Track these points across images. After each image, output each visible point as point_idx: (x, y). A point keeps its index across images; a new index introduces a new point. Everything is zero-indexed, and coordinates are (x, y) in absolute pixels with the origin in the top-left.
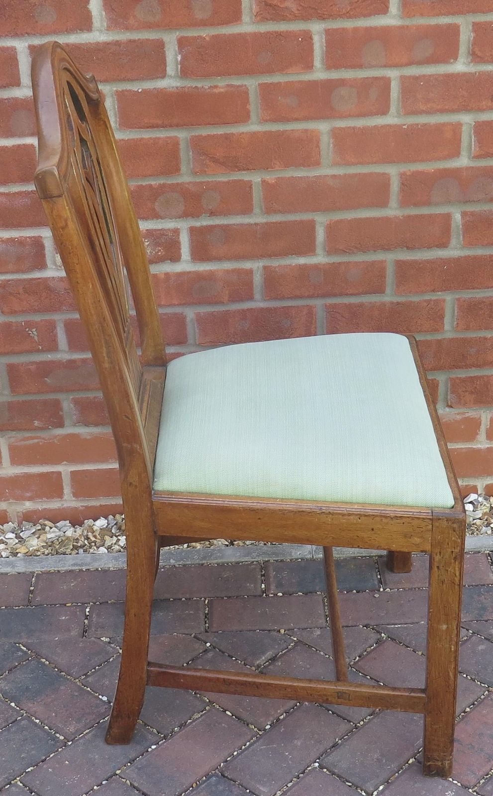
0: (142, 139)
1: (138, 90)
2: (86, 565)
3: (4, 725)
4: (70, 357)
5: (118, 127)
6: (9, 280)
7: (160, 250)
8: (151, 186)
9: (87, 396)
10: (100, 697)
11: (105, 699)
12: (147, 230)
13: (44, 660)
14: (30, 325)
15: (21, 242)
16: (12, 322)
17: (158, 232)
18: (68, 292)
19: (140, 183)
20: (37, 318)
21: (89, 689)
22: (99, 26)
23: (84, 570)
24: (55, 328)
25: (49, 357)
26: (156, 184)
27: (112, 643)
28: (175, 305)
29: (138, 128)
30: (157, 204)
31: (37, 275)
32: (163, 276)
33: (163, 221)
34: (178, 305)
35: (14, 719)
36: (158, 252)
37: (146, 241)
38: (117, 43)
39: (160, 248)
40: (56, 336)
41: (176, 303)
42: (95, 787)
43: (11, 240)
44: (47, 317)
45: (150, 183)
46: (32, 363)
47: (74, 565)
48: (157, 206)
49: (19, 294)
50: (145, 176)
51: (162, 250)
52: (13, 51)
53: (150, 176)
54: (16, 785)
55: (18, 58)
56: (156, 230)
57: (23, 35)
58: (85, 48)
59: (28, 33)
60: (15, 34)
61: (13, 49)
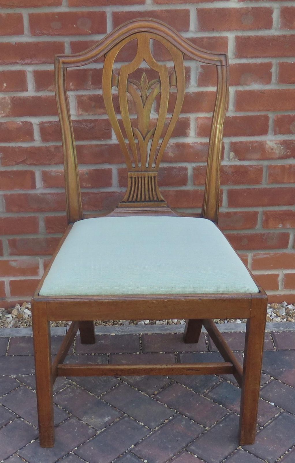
0: (289, 90)
1: (291, 63)
2: (233, 329)
3: (220, 417)
4: (228, 211)
5: (277, 82)
6: (202, 166)
7: (289, 152)
8: (289, 116)
9: (233, 233)
10: (270, 403)
11: (273, 404)
12: (283, 140)
13: (229, 382)
16: (199, 190)
17: (290, 141)
18: (233, 174)
19: (283, 114)
21: (261, 398)
22: (276, 26)
23: (233, 332)
24: (223, 193)
26: (292, 115)
27: (265, 374)
28: (291, 183)
29: (288, 83)
30: (291, 126)
32: (288, 166)
33: (293, 135)
34: (293, 183)
35: (225, 414)
36: (288, 153)
37: (282, 146)
38: (284, 36)
39: (289, 151)
40: (222, 198)
41: (293, 181)
42: (286, 452)
45: (289, 114)
47: (227, 329)
48: (291, 127)
50: (287, 110)
51: (290, 152)
52: (226, 39)
53: (290, 110)
54: (240, 450)
55: (228, 43)
56: (288, 140)
57: (233, 30)
58: (267, 38)
59: (236, 30)
60: (229, 30)
61: (227, 38)
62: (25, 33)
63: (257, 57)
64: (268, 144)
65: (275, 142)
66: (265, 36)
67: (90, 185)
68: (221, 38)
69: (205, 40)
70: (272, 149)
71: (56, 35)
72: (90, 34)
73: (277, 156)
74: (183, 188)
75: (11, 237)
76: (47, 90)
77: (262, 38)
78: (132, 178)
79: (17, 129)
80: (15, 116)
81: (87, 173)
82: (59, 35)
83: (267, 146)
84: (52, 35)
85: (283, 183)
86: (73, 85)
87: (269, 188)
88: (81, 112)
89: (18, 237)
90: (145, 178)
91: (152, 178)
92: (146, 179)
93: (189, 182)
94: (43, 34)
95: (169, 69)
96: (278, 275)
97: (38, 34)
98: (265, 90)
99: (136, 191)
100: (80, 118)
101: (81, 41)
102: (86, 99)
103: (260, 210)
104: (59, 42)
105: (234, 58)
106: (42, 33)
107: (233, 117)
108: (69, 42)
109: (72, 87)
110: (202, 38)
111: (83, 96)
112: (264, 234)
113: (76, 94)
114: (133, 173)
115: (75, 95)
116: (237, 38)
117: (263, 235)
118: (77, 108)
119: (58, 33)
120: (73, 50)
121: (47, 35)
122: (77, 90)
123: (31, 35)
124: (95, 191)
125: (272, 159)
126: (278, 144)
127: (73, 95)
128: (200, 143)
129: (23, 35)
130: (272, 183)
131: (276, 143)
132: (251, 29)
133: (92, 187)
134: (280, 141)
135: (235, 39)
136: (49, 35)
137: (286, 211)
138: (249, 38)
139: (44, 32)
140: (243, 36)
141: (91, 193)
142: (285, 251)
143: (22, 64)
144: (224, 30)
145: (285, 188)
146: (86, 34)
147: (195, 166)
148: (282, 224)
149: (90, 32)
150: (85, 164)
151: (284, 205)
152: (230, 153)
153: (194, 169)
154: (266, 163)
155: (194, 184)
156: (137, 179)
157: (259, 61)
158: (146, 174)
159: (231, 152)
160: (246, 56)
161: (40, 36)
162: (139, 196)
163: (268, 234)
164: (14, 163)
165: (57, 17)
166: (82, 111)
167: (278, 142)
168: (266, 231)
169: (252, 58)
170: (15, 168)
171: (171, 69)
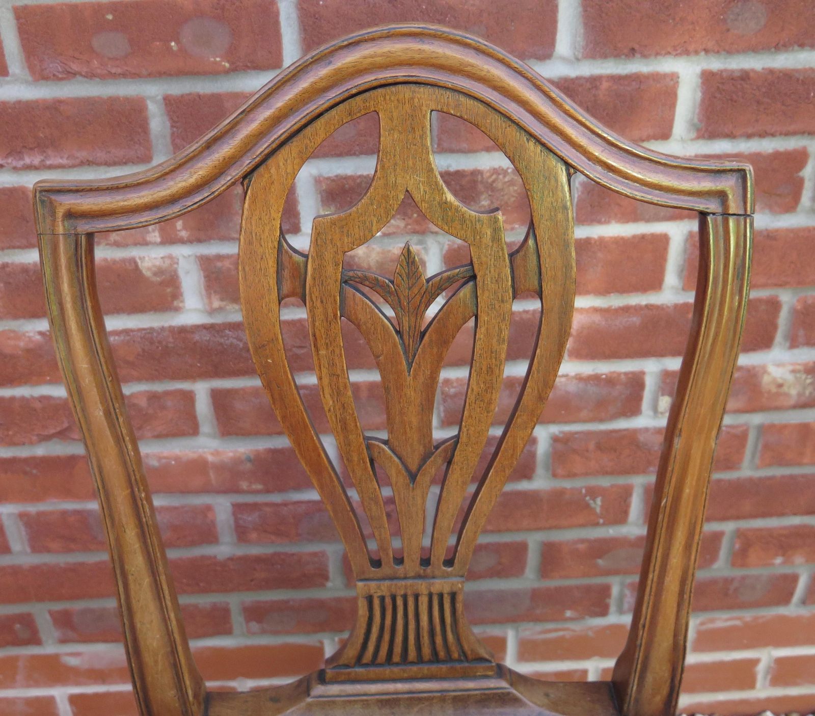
6: (576, 433)
14: (593, 492)
15: (610, 381)
16: (566, 488)
20: (605, 482)
25: (612, 532)
31: (622, 424)
37: (809, 377)
40: (628, 506)
43: (595, 379)
44: (621, 481)
46: (582, 541)
49: (587, 451)
52: (672, 80)
57: (696, 52)
58: (801, 78)
59: (706, 51)
60: (684, 51)
61: (674, 78)
62: (10, 71)
63: (763, 135)
64: (769, 374)
65: (791, 368)
66: (797, 71)
67: (259, 487)
68: (656, 77)
69: (605, 85)
70: (780, 386)
71: (113, 76)
72: (227, 72)
73: (792, 402)
74: (524, 486)
75: (58, 606)
76: (107, 244)
77: (787, 76)
78: (370, 599)
79: (28, 351)
80: (16, 317)
81: (249, 460)
82: (124, 75)
83: (766, 379)
84: (103, 77)
85: (800, 464)
86: (185, 228)
87: (760, 479)
88: (216, 304)
89: (77, 606)
90: (417, 597)
91: (446, 596)
92: (423, 601)
93: (540, 470)
94: (70, 75)
95: (488, 174)
96: (755, 662)
97: (54, 75)
98: (777, 231)
99: (387, 637)
100: (218, 319)
101: (199, 96)
102: (231, 267)
103: (728, 527)
104: (127, 100)
105: (692, 140)
106: (69, 72)
107: (676, 306)
108: (160, 97)
109: (184, 234)
110: (594, 81)
111: (219, 257)
112: (733, 580)
113: (198, 254)
114: (373, 584)
115: (196, 256)
116: (708, 78)
117: (728, 581)
118: (204, 292)
119: (119, 71)
120: (174, 122)
121: (85, 77)
122: (199, 241)
123: (30, 79)
124: (276, 498)
125: (778, 409)
126: (799, 371)
127: (189, 256)
128: (576, 375)
129: (8, 79)
130: (770, 465)
131: (793, 371)
132: (754, 49)
133: (268, 491)
134: (805, 365)
135: (700, 81)
136: (91, 76)
137: (796, 527)
138: (745, 76)
139: (75, 67)
140: (726, 70)
141: (267, 504)
142: (782, 611)
143: (15, 169)
144: (669, 53)
145: (803, 476)
146: (214, 73)
147: (557, 433)
148: (783, 555)
149: (227, 65)
150: (243, 435)
151: (795, 514)
152: (661, 398)
153: (555, 439)
154: (757, 419)
155: (555, 475)
156: (388, 601)
157: (767, 146)
158: (422, 587)
159: (663, 395)
160: (732, 133)
161: (61, 79)
162: (398, 649)
163: (743, 578)
164: (34, 438)
165: (110, 17)
166: (222, 300)
167: (798, 367)
168: (738, 573)
169: (749, 136)
170: (40, 451)
171: (494, 177)
